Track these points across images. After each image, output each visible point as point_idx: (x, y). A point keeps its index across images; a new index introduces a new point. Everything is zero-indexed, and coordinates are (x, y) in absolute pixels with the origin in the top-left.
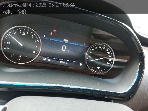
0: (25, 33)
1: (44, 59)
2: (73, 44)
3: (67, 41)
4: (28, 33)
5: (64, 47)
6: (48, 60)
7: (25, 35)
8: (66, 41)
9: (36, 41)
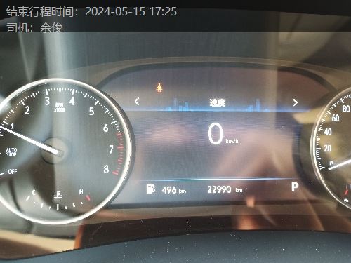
0: (62, 105)
1: (150, 189)
2: (247, 110)
3: (222, 102)
4: (72, 101)
5: (215, 128)
6: (164, 190)
7: (63, 110)
8: (217, 103)
9: (105, 127)
